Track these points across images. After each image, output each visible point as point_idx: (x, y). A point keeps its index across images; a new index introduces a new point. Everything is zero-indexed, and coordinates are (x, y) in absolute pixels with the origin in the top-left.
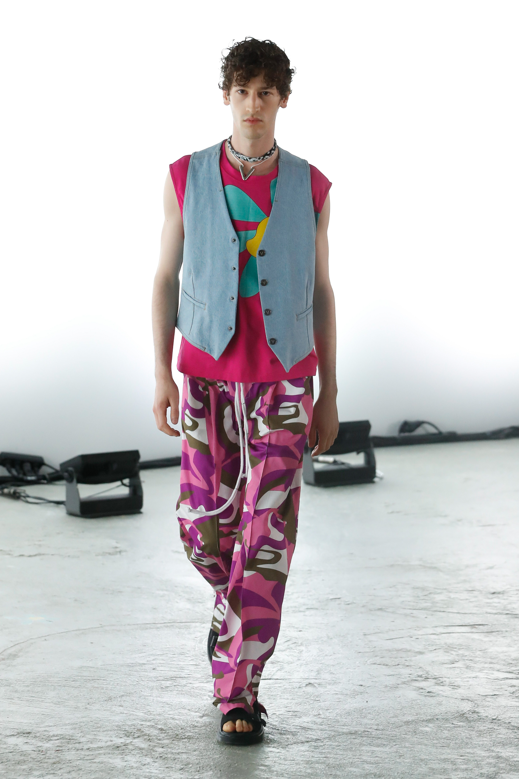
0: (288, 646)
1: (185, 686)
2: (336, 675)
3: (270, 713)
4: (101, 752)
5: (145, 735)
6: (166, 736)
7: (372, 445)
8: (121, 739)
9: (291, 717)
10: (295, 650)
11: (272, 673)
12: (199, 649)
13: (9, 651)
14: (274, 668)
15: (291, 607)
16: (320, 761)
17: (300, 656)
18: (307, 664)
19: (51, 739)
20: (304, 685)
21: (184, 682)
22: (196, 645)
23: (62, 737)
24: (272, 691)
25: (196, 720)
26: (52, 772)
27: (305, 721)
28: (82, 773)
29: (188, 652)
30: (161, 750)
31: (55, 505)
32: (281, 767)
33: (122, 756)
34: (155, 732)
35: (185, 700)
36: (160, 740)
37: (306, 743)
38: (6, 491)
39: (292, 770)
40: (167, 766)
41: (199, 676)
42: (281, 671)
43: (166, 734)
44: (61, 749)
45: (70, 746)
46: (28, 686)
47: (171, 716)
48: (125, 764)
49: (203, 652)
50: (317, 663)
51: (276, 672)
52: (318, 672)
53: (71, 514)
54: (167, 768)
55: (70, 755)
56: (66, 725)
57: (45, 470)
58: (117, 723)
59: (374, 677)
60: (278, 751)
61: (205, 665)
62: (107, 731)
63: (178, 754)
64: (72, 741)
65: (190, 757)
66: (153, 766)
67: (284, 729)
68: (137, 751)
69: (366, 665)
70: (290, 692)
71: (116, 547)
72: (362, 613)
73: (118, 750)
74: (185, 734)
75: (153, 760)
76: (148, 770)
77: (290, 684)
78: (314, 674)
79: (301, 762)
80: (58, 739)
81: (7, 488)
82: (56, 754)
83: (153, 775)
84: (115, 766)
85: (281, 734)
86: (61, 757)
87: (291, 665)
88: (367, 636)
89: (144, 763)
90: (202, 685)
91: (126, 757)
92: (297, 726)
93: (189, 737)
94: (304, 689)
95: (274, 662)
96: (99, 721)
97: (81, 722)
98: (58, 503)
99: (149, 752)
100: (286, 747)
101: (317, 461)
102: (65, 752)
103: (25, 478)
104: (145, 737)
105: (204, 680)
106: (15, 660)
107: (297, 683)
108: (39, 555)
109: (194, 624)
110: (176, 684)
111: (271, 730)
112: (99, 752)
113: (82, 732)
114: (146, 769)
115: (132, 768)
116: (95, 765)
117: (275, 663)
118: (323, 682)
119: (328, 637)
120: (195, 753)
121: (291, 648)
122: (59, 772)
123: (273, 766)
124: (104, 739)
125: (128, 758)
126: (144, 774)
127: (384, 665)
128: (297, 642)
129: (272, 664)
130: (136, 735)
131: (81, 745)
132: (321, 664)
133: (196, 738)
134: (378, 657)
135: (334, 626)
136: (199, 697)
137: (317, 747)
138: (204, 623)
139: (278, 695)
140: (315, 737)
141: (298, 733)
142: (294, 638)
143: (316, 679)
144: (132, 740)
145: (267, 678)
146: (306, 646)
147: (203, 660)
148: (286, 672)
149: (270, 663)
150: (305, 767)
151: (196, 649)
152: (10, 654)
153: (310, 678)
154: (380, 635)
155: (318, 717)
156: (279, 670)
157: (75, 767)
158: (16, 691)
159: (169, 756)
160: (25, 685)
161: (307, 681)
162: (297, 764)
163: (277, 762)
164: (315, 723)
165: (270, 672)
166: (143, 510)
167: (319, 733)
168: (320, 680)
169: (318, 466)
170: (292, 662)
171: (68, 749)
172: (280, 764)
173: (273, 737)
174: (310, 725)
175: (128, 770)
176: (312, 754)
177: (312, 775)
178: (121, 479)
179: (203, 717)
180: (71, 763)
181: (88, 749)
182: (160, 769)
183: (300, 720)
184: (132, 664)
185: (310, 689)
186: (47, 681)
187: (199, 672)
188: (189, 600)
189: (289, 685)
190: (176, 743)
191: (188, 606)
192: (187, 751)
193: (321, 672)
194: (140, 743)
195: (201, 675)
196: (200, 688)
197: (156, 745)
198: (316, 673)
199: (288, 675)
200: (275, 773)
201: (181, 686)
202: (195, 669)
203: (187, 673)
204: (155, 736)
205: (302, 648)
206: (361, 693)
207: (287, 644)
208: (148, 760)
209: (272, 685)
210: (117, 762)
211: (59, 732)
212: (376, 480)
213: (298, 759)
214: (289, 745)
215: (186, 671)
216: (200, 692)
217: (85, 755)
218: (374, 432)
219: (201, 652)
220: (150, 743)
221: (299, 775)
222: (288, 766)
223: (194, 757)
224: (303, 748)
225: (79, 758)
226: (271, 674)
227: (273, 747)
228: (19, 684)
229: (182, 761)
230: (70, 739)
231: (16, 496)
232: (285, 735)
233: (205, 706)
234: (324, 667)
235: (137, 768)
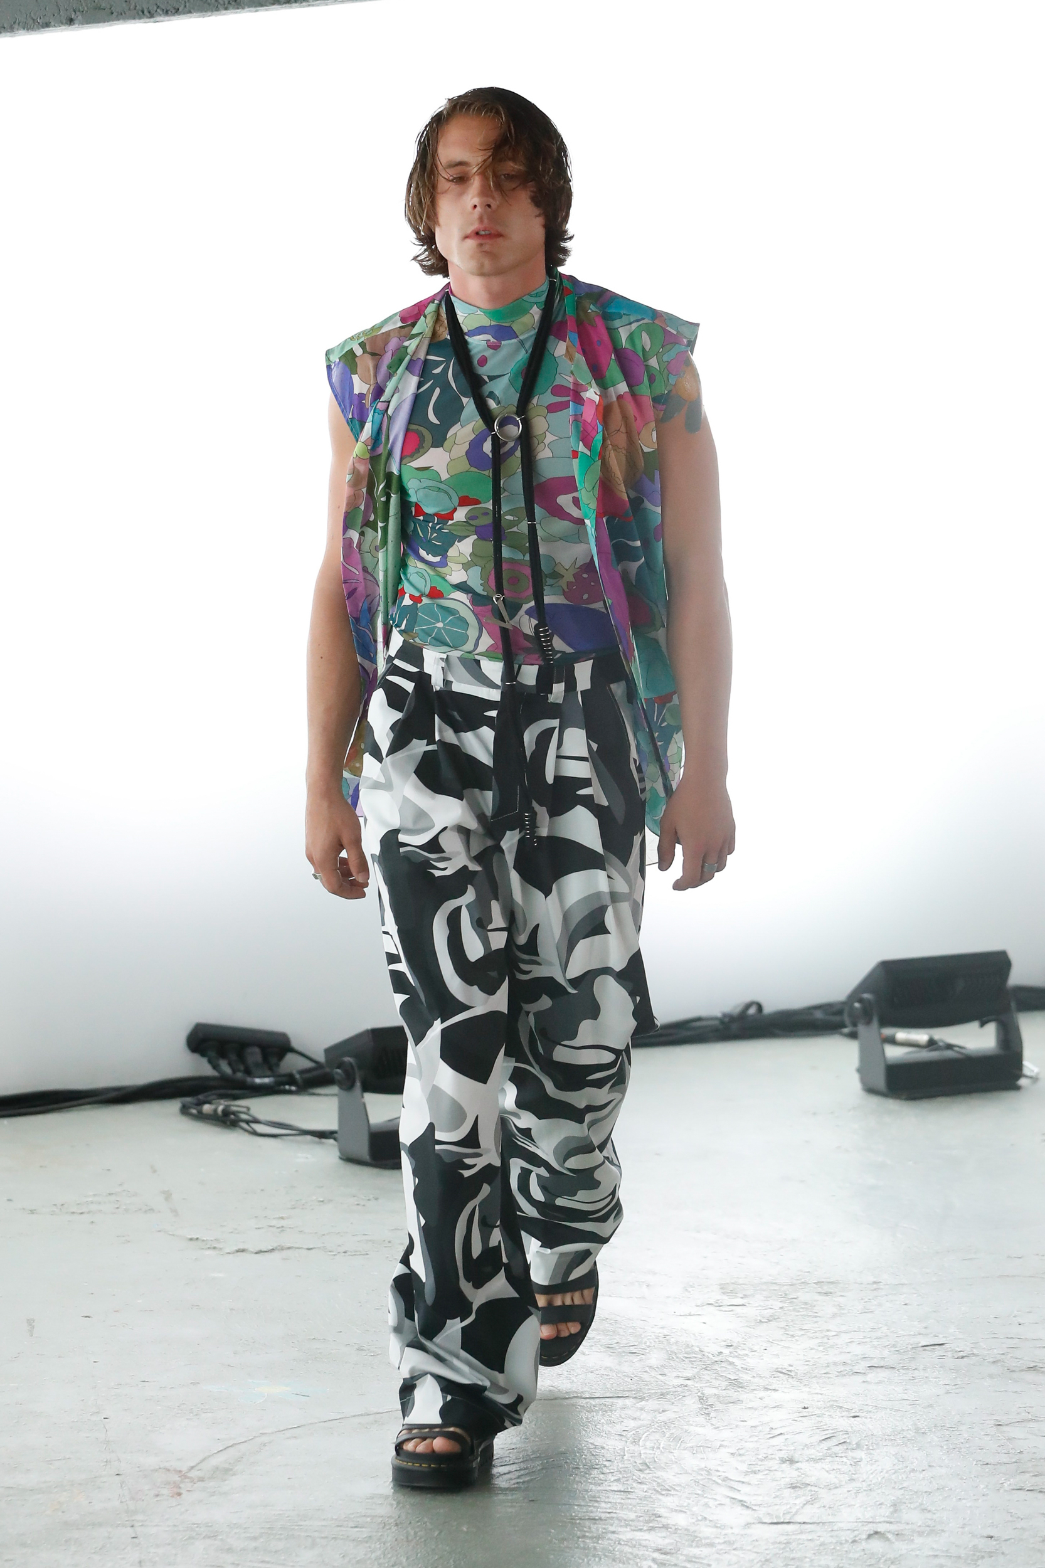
0: (829, 1449)
2: (934, 1514)
7: (1013, 1005)
10: (844, 1459)
11: (794, 1510)
12: (631, 1456)
13: (215, 1461)
14: (796, 1498)
15: (835, 1364)
17: (854, 1472)
18: (870, 1490)
20: (864, 1536)
22: (626, 1449)
24: (793, 1550)
29: (607, 1464)
31: (316, 1139)
38: (207, 1108)
41: (632, 1516)
42: (812, 1504)
46: (255, 1538)
49: (640, 1464)
50: (894, 1488)
51: (802, 1508)
52: (896, 1507)
53: (350, 1159)
57: (292, 1064)
59: (1019, 1517)
61: (646, 1492)
69: (1001, 1491)
70: (834, 1551)
72: (991, 1376)
77: (833, 1533)
78: (885, 1512)
81: (209, 1103)
87: (835, 1491)
88: (1004, 1428)
90: (638, 1535)
94: (864, 1545)
95: (798, 1485)
98: (322, 1135)
101: (892, 1041)
103: (249, 1080)
105: (642, 1524)
106: (227, 1482)
107: (849, 1532)
108: (282, 1249)
109: (620, 1402)
117: (800, 1487)
118: (905, 1529)
119: (917, 1430)
121: (835, 1454)
127: (1041, 1492)
128: (848, 1441)
129: (792, 1491)
132: (901, 1489)
134: (1028, 1475)
135: (930, 1406)
136: (631, 1562)
138: (642, 1399)
139: (806, 1557)
142: (841, 1433)
143: (891, 1523)
145: (782, 1520)
146: (868, 1449)
147: (640, 1481)
148: (824, 1507)
149: (790, 1488)
151: (625, 1458)
152: (216, 1469)
153: (877, 1521)
154: (1031, 1424)
156: (808, 1502)
158: (230, 1550)
160: (248, 1535)
161: (871, 1528)
165: (788, 1507)
168: (899, 1524)
169: (894, 1053)
170: (837, 1485)
185: (876, 1545)
186: (297, 1527)
187: (632, 1508)
189: (832, 1536)
191: (609, 1361)
193: (902, 1507)
195: (636, 1514)
196: (634, 1542)
198: (892, 1509)
199: (829, 1515)
202: (622, 1501)
203: (604, 1510)
205: (860, 1454)
206: (991, 1554)
207: (825, 1445)
209: (793, 1537)
212: (1022, 1082)
215: (603, 1505)
216: (635, 1551)
218: (1017, 977)
219: (635, 1462)
226: (790, 1511)
228: (235, 1533)
231: (228, 1121)
234: (907, 1497)
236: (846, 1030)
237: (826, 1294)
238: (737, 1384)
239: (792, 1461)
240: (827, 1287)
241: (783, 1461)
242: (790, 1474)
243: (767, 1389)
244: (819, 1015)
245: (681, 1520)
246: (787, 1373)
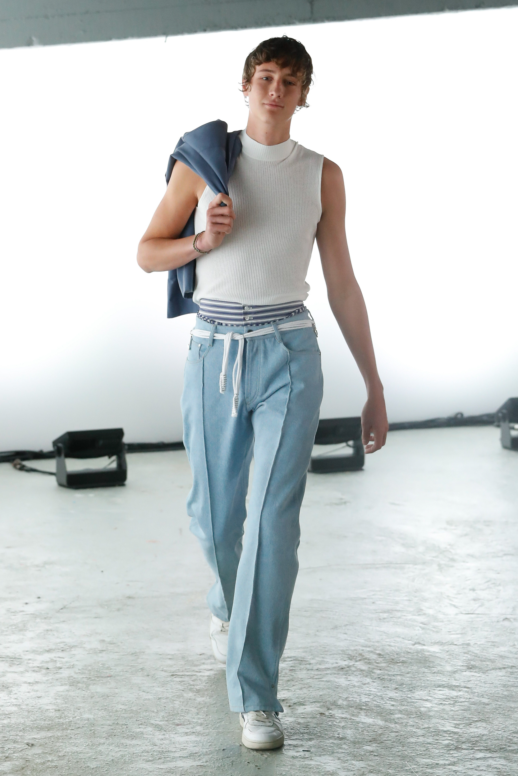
0: (489, 586)
1: (400, 618)
3: (472, 643)
4: (328, 672)
5: (366, 659)
6: (384, 660)
8: (345, 661)
9: (490, 646)
10: (494, 590)
11: (475, 609)
12: (412, 587)
14: (476, 604)
15: (491, 553)
16: (515, 685)
17: (498, 595)
18: (504, 602)
19: (286, 660)
20: (502, 620)
21: (399, 614)
22: (410, 584)
23: (295, 658)
24: (474, 624)
25: (409, 647)
26: (287, 688)
27: (502, 650)
28: (312, 690)
30: (379, 672)
32: (482, 689)
33: (346, 676)
34: (374, 657)
35: (399, 630)
36: (378, 663)
37: (503, 669)
39: (491, 692)
40: (384, 685)
41: (411, 609)
42: (482, 607)
43: (383, 659)
44: (294, 669)
45: (302, 667)
47: (388, 643)
48: (348, 683)
49: (415, 589)
50: (513, 601)
51: (478, 608)
52: (514, 608)
54: (384, 687)
55: (302, 674)
56: (298, 648)
58: (342, 648)
60: (479, 675)
61: (417, 600)
62: (334, 654)
63: (393, 675)
64: (304, 662)
65: (404, 678)
66: (372, 685)
67: (484, 657)
68: (359, 673)
70: (490, 625)
71: (341, 499)
73: (343, 671)
74: (400, 659)
75: (372, 681)
76: (368, 689)
78: (510, 610)
79: (499, 686)
80: (292, 661)
82: (290, 673)
83: (372, 693)
84: (340, 684)
85: (481, 661)
86: (295, 676)
87: (491, 602)
89: (364, 682)
90: (414, 617)
91: (349, 677)
92: (495, 654)
93: (403, 661)
94: (502, 623)
95: (476, 599)
96: (327, 646)
97: (311, 647)
99: (369, 673)
100: (486, 672)
101: (514, 428)
102: (298, 671)
104: (366, 661)
105: (416, 613)
107: (496, 618)
109: (407, 566)
110: (391, 616)
111: (473, 657)
112: (326, 672)
113: (312, 655)
114: (366, 689)
115: (354, 686)
116: (323, 683)
120: (408, 675)
121: (491, 588)
122: (292, 688)
123: (474, 688)
124: (331, 661)
125: (351, 678)
126: (365, 692)
128: (496, 583)
129: (474, 601)
130: (358, 659)
131: (311, 666)
133: (409, 662)
137: (512, 673)
138: (416, 564)
140: (511, 665)
141: (496, 661)
142: (493, 580)
143: (512, 615)
144: (354, 663)
145: (470, 613)
146: (504, 586)
147: (415, 596)
148: (487, 608)
150: (502, 690)
151: (409, 587)
153: (507, 614)
155: (513, 647)
156: (480, 606)
157: (306, 684)
159: (386, 677)
161: (504, 617)
162: (495, 687)
163: (478, 685)
164: (511, 652)
165: (473, 607)
166: (365, 467)
167: (514, 661)
169: (514, 433)
170: (492, 600)
171: (300, 669)
172: (480, 686)
173: (475, 663)
174: (507, 654)
175: (351, 688)
176: (508, 678)
177: (508, 697)
178: (346, 441)
179: (415, 644)
180: (302, 681)
181: (317, 669)
182: (378, 688)
183: (498, 649)
184: (355, 598)
185: (506, 623)
187: (412, 607)
188: (403, 545)
189: (489, 619)
190: (392, 667)
191: (403, 550)
192: (402, 674)
194: (361, 665)
196: (413, 620)
197: (375, 667)
199: (488, 611)
200: (477, 694)
201: (396, 618)
202: (408, 604)
203: (401, 607)
204: (374, 659)
205: (500, 588)
207: (487, 584)
208: (368, 680)
209: (475, 619)
210: (342, 681)
211: (292, 655)
213: (496, 682)
214: (488, 670)
215: (401, 605)
216: (413, 623)
217: (315, 675)
219: (413, 589)
220: (370, 666)
221: (497, 697)
222: (488, 689)
223: (408, 678)
224: (500, 674)
225: (309, 677)
227: (475, 672)
229: (396, 682)
230: (301, 661)
232: (485, 662)
233: (416, 635)
235: (359, 687)
236: (496, 424)
237: (488, 526)
238: (453, 560)
239: (473, 590)
240: (488, 523)
241: (470, 590)
242: (472, 595)
243: (464, 562)
244: (485, 418)
245: (431, 612)
246: (472, 556)
